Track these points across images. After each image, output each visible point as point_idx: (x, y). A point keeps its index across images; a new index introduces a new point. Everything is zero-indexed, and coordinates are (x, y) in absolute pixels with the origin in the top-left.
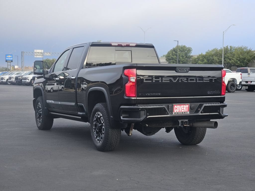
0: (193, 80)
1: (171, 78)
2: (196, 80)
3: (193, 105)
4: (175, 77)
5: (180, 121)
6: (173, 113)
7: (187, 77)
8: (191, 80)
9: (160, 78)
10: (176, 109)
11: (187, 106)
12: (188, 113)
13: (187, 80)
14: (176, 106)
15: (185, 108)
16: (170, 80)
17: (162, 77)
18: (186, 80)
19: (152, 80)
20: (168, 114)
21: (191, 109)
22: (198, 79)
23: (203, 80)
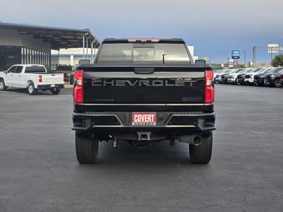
0: (160, 83)
1: (128, 81)
2: (164, 83)
3: (161, 114)
4: (133, 80)
5: (139, 134)
6: (133, 124)
7: (151, 80)
8: (156, 83)
9: (113, 81)
10: (137, 118)
11: (153, 116)
12: (155, 124)
13: (151, 83)
14: (136, 115)
15: (149, 118)
16: (127, 83)
17: (115, 79)
18: (149, 84)
19: (102, 83)
20: (120, 124)
21: (158, 119)
22: (166, 81)
23: (174, 83)
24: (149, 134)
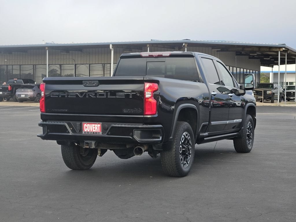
0: (103, 95)
1: (78, 93)
3: (106, 125)
6: (83, 132)
7: (95, 92)
8: (100, 95)
9: (66, 93)
10: (86, 127)
11: (99, 125)
13: (96, 95)
15: (96, 128)
16: (77, 95)
18: (94, 96)
19: (58, 95)
21: (104, 129)
22: (109, 94)
23: (115, 95)
24: (93, 143)
